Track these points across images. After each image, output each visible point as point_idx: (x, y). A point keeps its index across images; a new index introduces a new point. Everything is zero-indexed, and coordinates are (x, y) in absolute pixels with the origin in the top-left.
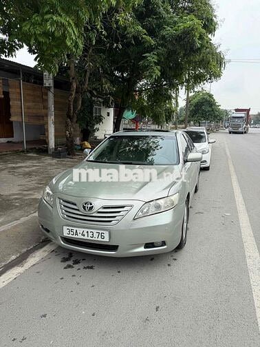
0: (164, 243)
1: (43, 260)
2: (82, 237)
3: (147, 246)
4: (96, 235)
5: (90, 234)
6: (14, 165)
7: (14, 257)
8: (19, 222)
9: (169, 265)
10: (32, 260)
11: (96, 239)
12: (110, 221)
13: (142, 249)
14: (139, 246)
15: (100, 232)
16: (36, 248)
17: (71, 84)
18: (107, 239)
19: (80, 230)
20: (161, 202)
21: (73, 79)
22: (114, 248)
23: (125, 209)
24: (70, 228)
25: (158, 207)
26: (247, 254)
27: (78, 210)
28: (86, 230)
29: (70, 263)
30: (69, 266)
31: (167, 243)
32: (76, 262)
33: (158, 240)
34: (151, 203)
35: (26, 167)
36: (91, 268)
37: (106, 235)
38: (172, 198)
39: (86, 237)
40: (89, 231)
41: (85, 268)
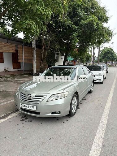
0: (60, 113)
1: (14, 117)
2: (26, 108)
3: (53, 113)
4: (31, 107)
5: (29, 107)
6: (17, 80)
7: (3, 115)
8: (10, 102)
9: (64, 123)
10: (9, 117)
11: (31, 109)
12: (37, 102)
13: (50, 114)
14: (49, 113)
15: (33, 106)
16: (13, 112)
18: (35, 109)
19: (26, 105)
20: (59, 95)
21: (43, 44)
22: (39, 113)
23: (44, 97)
24: (23, 104)
25: (58, 97)
26: (101, 120)
27: (26, 97)
28: (28, 105)
29: (24, 119)
30: (23, 120)
31: (61, 112)
32: (26, 119)
33: (57, 111)
34: (55, 95)
35: (22, 80)
36: (31, 121)
37: (35, 107)
38: (65, 93)
39: (28, 108)
40: (29, 105)
41: (28, 121)
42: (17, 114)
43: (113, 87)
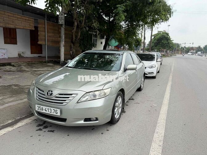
0: (97, 119)
1: (27, 124)
2: (45, 112)
3: (86, 120)
4: (53, 111)
5: (50, 110)
7: (10, 121)
8: (22, 101)
9: (102, 133)
10: (20, 124)
11: (53, 114)
12: (62, 103)
13: (82, 122)
14: (80, 120)
15: (55, 109)
16: (26, 117)
17: (74, 23)
18: (59, 114)
19: (44, 108)
20: (97, 93)
22: (64, 120)
23: (73, 96)
24: (39, 106)
25: (95, 96)
26: (157, 130)
27: (44, 95)
28: (47, 108)
29: (41, 127)
30: (40, 130)
31: (99, 118)
32: (46, 127)
33: (93, 117)
34: (90, 93)
35: (43, 71)
36: (53, 131)
37: (59, 111)
38: (106, 91)
39: (47, 112)
40: (49, 108)
41: (49, 131)
42: (31, 120)
43: (170, 84)
